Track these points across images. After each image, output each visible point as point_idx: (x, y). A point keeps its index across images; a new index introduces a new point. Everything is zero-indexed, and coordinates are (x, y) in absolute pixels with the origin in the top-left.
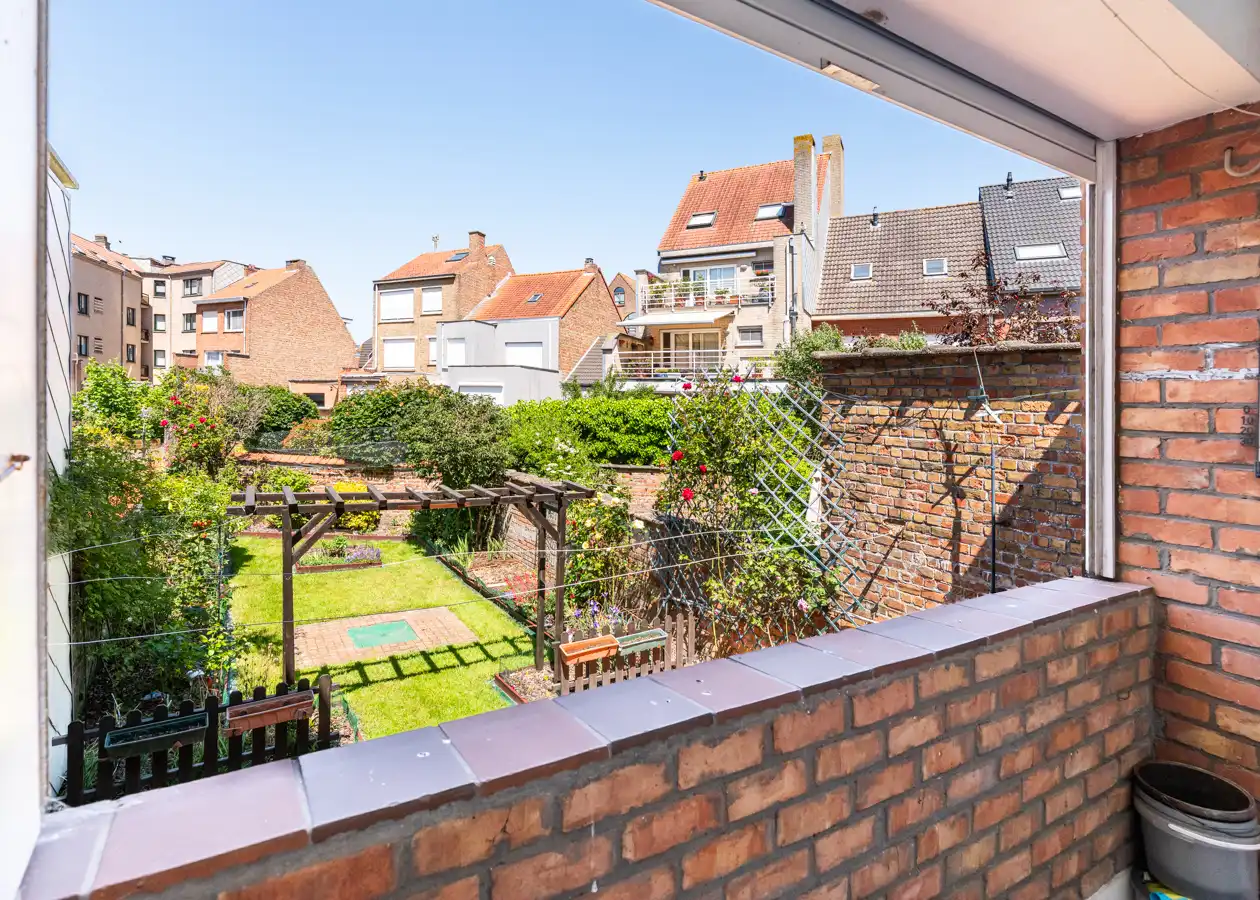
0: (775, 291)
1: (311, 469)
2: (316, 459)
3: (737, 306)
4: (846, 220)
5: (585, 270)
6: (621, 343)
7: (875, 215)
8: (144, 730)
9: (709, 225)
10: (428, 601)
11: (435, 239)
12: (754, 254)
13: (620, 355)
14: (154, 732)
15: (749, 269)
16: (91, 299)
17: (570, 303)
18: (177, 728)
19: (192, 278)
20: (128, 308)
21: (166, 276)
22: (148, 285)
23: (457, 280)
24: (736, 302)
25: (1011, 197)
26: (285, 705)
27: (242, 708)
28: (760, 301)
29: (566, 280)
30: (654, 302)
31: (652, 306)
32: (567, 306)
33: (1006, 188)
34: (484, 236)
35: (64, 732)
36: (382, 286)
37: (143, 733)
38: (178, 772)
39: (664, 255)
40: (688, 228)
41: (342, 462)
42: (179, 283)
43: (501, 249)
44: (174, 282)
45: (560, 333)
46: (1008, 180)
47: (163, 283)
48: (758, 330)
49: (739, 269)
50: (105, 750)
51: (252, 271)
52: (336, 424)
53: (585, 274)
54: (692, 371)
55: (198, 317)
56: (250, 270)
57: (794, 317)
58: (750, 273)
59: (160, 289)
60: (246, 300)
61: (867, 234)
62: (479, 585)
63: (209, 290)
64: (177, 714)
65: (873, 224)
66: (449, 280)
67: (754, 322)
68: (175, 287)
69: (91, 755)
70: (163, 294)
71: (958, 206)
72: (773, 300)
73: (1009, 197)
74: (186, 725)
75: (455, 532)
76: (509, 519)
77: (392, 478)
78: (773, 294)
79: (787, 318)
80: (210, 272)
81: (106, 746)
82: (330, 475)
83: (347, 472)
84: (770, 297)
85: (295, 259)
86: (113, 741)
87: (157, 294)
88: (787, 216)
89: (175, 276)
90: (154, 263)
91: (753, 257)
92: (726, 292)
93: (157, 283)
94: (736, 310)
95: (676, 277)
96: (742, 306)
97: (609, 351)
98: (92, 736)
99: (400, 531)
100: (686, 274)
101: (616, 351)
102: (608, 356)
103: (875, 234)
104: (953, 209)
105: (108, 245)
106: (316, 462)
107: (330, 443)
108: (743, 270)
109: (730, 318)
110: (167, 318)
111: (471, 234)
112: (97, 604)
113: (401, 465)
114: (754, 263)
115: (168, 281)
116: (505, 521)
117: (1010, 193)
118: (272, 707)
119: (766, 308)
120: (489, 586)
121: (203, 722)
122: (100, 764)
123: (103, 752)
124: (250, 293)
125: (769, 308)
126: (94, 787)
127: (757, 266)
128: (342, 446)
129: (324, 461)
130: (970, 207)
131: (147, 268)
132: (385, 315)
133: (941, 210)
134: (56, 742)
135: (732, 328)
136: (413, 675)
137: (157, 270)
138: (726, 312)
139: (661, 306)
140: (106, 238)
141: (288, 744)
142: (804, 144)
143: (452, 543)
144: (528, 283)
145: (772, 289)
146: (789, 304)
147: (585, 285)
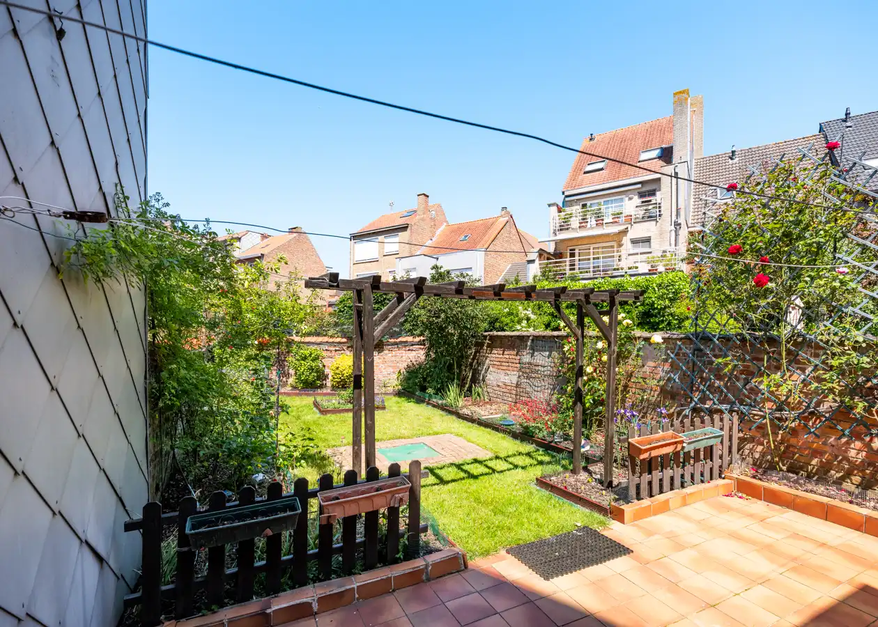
0: (662, 209)
1: (322, 346)
2: (326, 339)
3: (631, 223)
4: (708, 159)
5: (502, 216)
6: (540, 255)
7: (733, 152)
8: (229, 515)
9: (602, 169)
10: (435, 429)
11: (391, 205)
12: (639, 186)
13: (540, 264)
14: (240, 517)
15: (636, 198)
17: (491, 239)
18: (264, 514)
23: (409, 228)
24: (629, 219)
25: (850, 127)
26: (377, 491)
27: (333, 493)
28: (649, 217)
29: (487, 225)
30: (563, 226)
31: (561, 230)
32: (490, 242)
33: (845, 121)
34: (428, 196)
35: (138, 515)
36: (357, 237)
37: (227, 519)
38: (264, 565)
39: (566, 194)
40: (585, 173)
41: (344, 340)
43: (439, 206)
45: (485, 260)
46: (846, 114)
48: (647, 240)
49: (627, 198)
50: (187, 536)
51: (266, 238)
52: (340, 311)
53: (501, 219)
54: (600, 271)
56: (264, 237)
57: (678, 227)
58: (637, 200)
60: (263, 255)
61: (727, 167)
62: (475, 417)
64: (265, 497)
65: (732, 159)
66: (404, 228)
67: (645, 235)
69: (170, 546)
71: (804, 138)
72: (660, 215)
73: (847, 127)
74: (275, 510)
75: (442, 382)
76: (487, 370)
77: (383, 351)
78: (660, 211)
79: (673, 227)
80: (239, 239)
81: (187, 531)
82: (336, 351)
83: (348, 347)
84: (658, 213)
85: (295, 227)
86: (193, 527)
88: (667, 155)
91: (639, 188)
92: (621, 213)
94: (629, 226)
95: (576, 209)
96: (634, 223)
97: (532, 261)
98: (170, 521)
99: (390, 390)
100: (584, 206)
101: (537, 262)
102: (531, 265)
103: (734, 166)
104: (800, 141)
106: (325, 341)
107: (336, 324)
108: (630, 199)
109: (625, 232)
111: (418, 195)
112: (173, 391)
113: (390, 340)
114: (639, 193)
116: (483, 372)
117: (848, 124)
118: (363, 493)
119: (654, 223)
120: (484, 417)
121: (293, 508)
122: (179, 554)
123: (183, 540)
124: (265, 251)
125: (657, 222)
126: (172, 582)
127: (641, 195)
128: (346, 327)
129: (331, 340)
130: (814, 138)
132: (358, 258)
133: (789, 143)
134: (129, 527)
135: (626, 240)
136: (453, 481)
138: (622, 228)
139: (568, 229)
141: (379, 536)
142: (681, 97)
143: (441, 391)
144: (459, 229)
145: (660, 207)
146: (674, 218)
147: (501, 227)
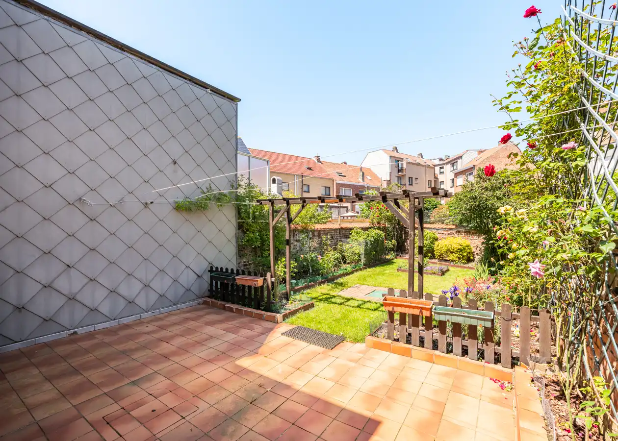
1: (439, 231)
16: (414, 179)
19: (453, 162)
20: (429, 181)
21: (444, 164)
22: (437, 169)
41: (455, 227)
42: (449, 166)
44: (448, 166)
47: (442, 168)
51: (482, 152)
55: (455, 179)
56: (480, 152)
59: (442, 170)
60: (474, 166)
63: (461, 166)
68: (448, 168)
70: (443, 172)
80: (461, 157)
82: (448, 234)
83: (456, 232)
87: (441, 173)
89: (447, 164)
90: (441, 160)
93: (441, 168)
105: (422, 157)
106: (442, 227)
110: (445, 183)
115: (445, 166)
124: (477, 162)
129: (446, 227)
131: (437, 162)
137: (442, 162)
140: (421, 154)
